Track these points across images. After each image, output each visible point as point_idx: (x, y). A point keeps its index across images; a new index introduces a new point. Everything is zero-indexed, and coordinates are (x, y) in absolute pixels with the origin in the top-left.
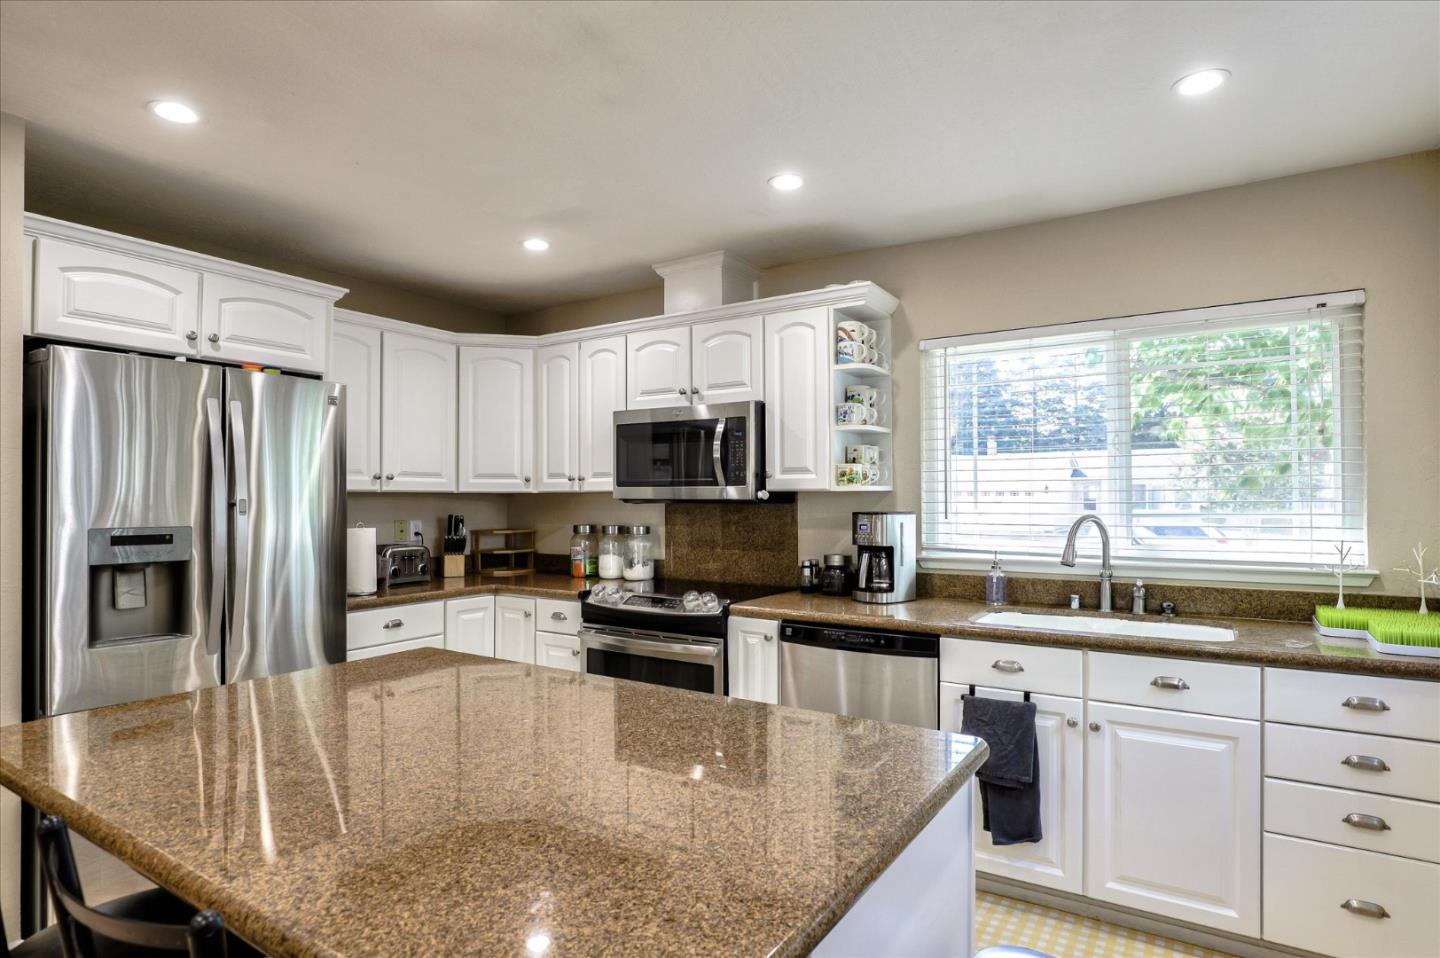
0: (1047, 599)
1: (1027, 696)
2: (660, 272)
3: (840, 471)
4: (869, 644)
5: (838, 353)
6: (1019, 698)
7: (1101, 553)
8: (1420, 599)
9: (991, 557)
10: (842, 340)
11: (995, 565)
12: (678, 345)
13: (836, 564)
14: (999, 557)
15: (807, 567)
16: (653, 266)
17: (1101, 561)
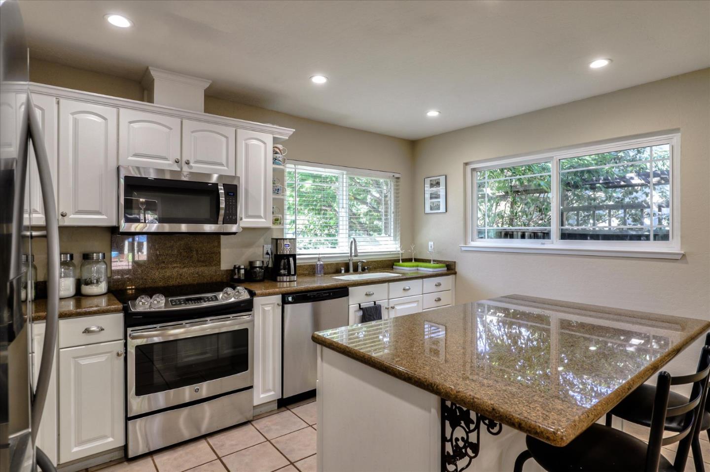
0: (331, 271)
1: (375, 302)
2: (153, 73)
3: (275, 218)
4: (327, 296)
5: (275, 159)
6: (372, 304)
7: (349, 252)
8: (412, 259)
9: (317, 256)
10: (277, 153)
11: (319, 259)
12: (171, 129)
13: (258, 265)
14: (321, 256)
15: (242, 269)
16: (150, 68)
17: (349, 255)
